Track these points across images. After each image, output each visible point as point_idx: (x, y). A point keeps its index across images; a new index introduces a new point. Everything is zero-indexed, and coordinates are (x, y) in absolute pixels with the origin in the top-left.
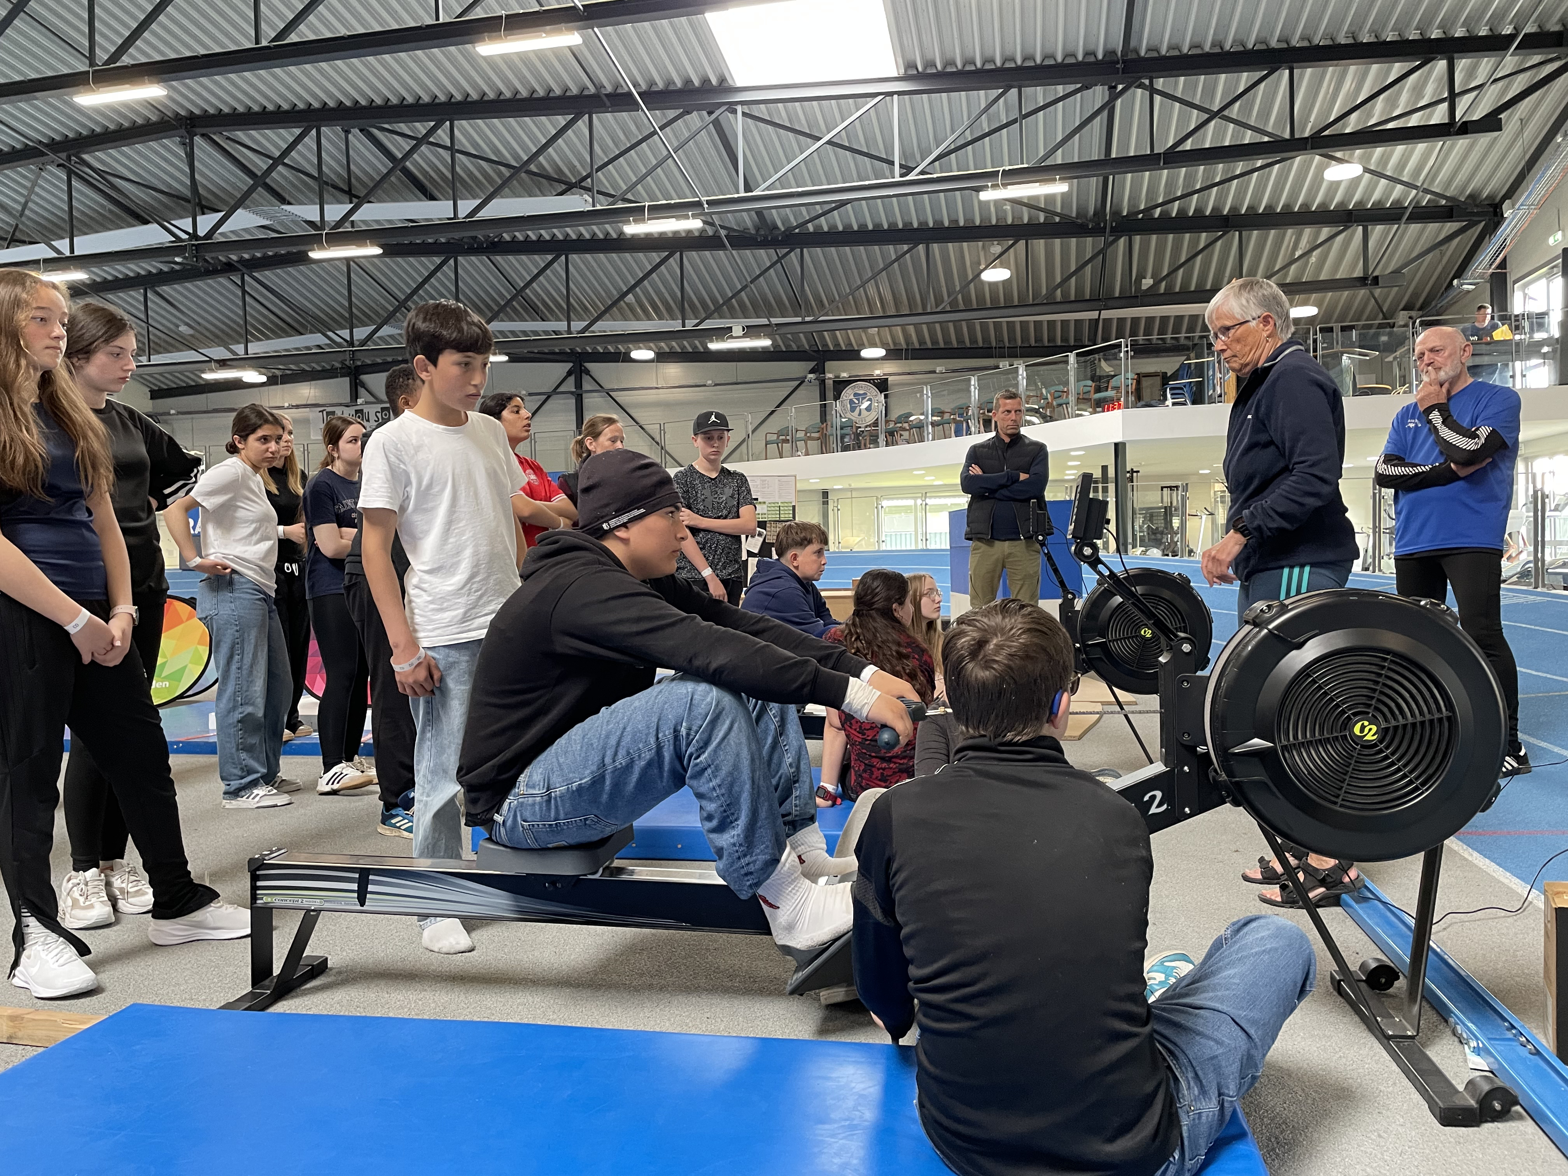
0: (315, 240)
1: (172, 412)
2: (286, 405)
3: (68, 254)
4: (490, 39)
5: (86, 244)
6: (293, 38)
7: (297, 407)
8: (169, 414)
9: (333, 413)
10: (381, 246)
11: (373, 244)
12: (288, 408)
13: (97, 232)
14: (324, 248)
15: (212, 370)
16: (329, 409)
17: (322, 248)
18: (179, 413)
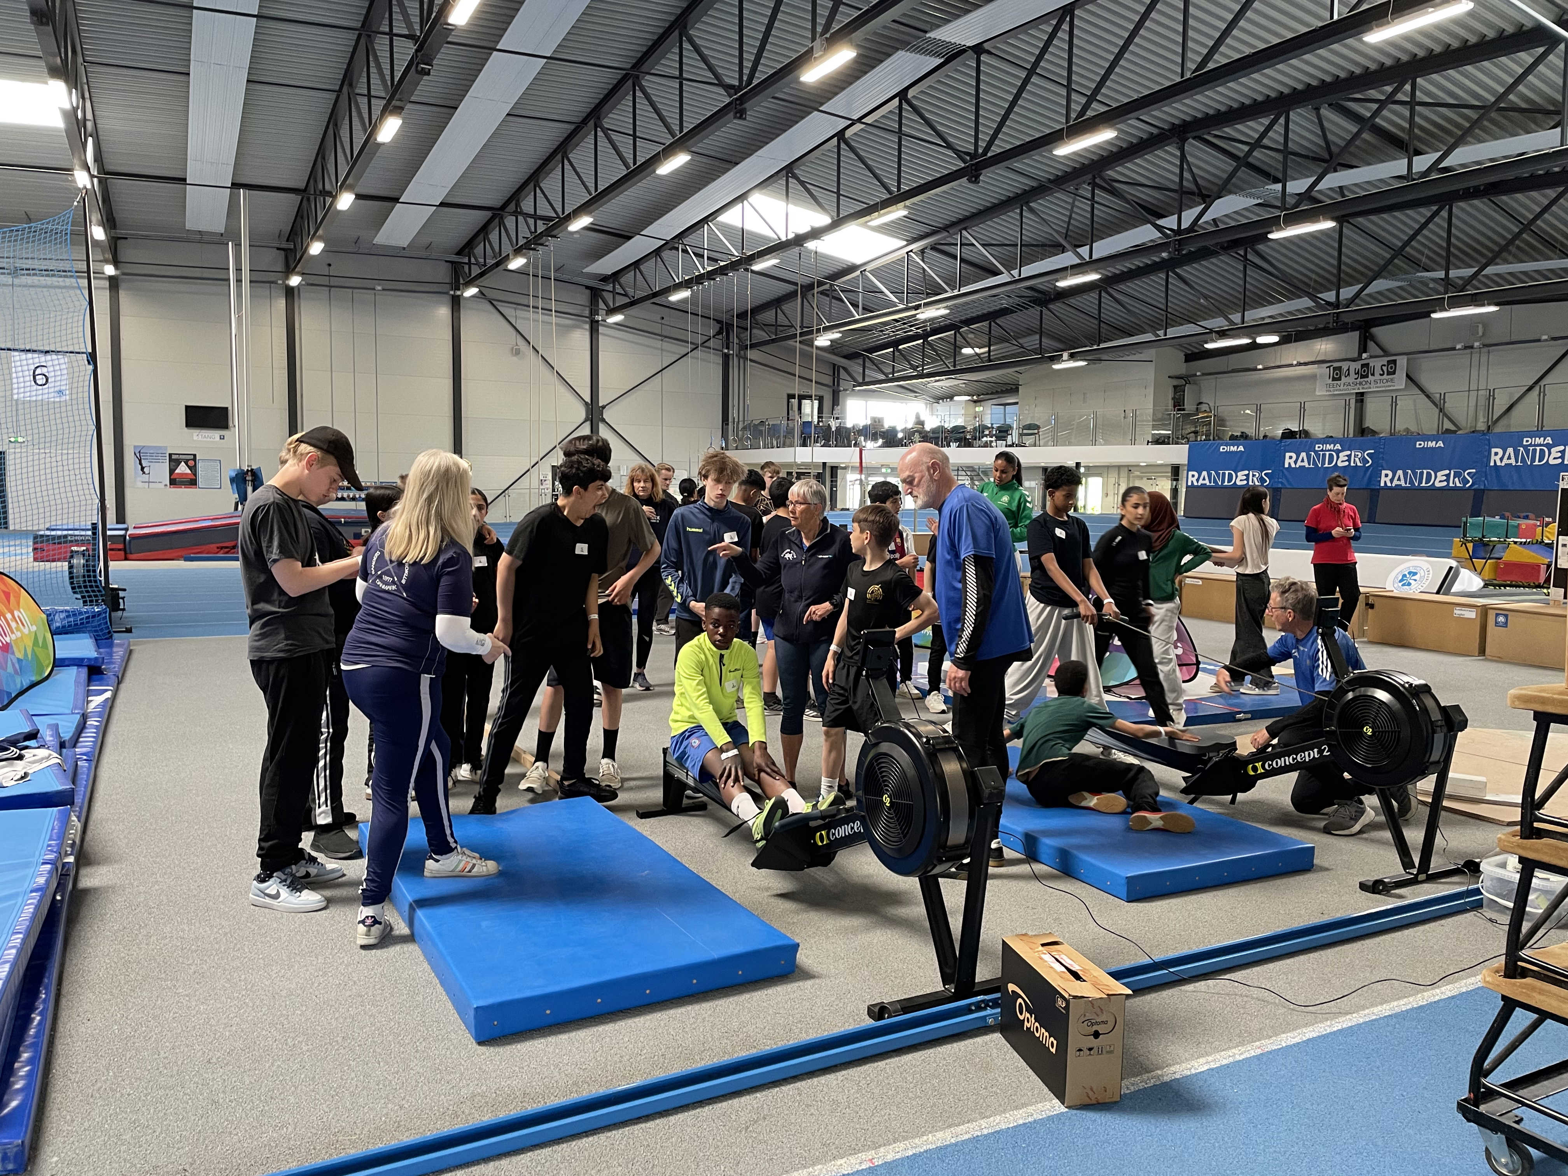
0: (1274, 223)
1: (1198, 374)
2: (1295, 363)
3: (1088, 259)
4: (1378, 26)
5: (1104, 248)
6: (1211, 66)
7: (1306, 364)
8: (1195, 375)
9: (1340, 368)
10: (1333, 219)
11: (1326, 219)
12: (1296, 365)
13: (1127, 230)
14: (1281, 229)
15: (1213, 341)
16: (1336, 365)
17: (1280, 229)
18: (1203, 374)
